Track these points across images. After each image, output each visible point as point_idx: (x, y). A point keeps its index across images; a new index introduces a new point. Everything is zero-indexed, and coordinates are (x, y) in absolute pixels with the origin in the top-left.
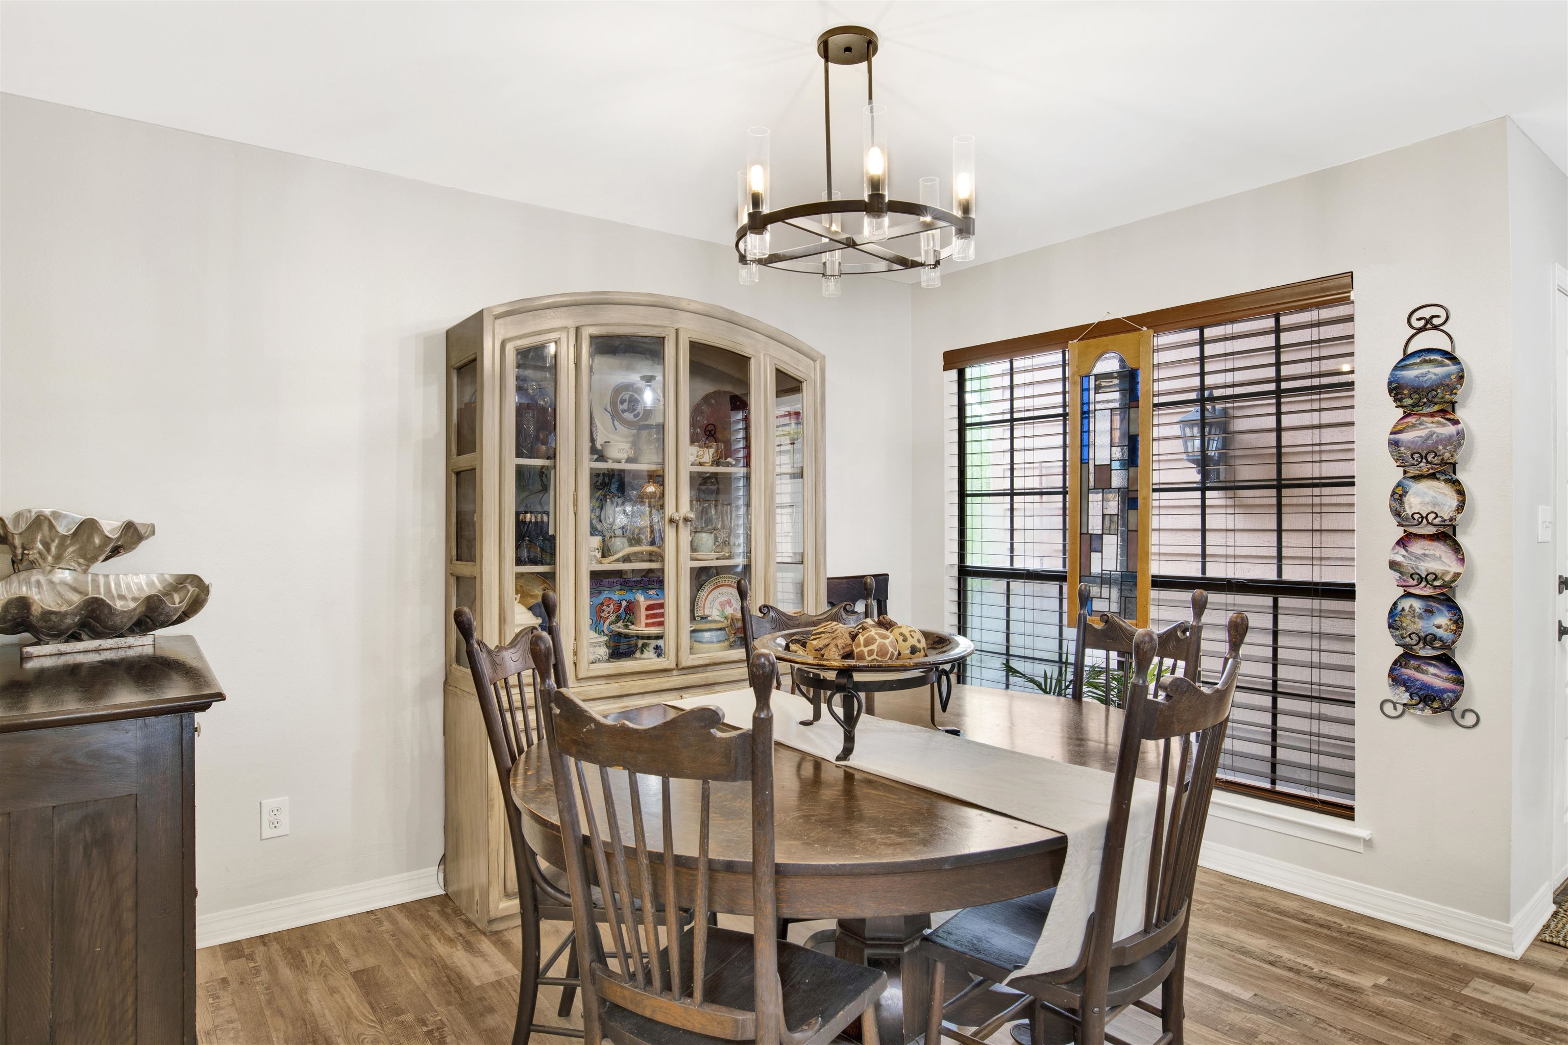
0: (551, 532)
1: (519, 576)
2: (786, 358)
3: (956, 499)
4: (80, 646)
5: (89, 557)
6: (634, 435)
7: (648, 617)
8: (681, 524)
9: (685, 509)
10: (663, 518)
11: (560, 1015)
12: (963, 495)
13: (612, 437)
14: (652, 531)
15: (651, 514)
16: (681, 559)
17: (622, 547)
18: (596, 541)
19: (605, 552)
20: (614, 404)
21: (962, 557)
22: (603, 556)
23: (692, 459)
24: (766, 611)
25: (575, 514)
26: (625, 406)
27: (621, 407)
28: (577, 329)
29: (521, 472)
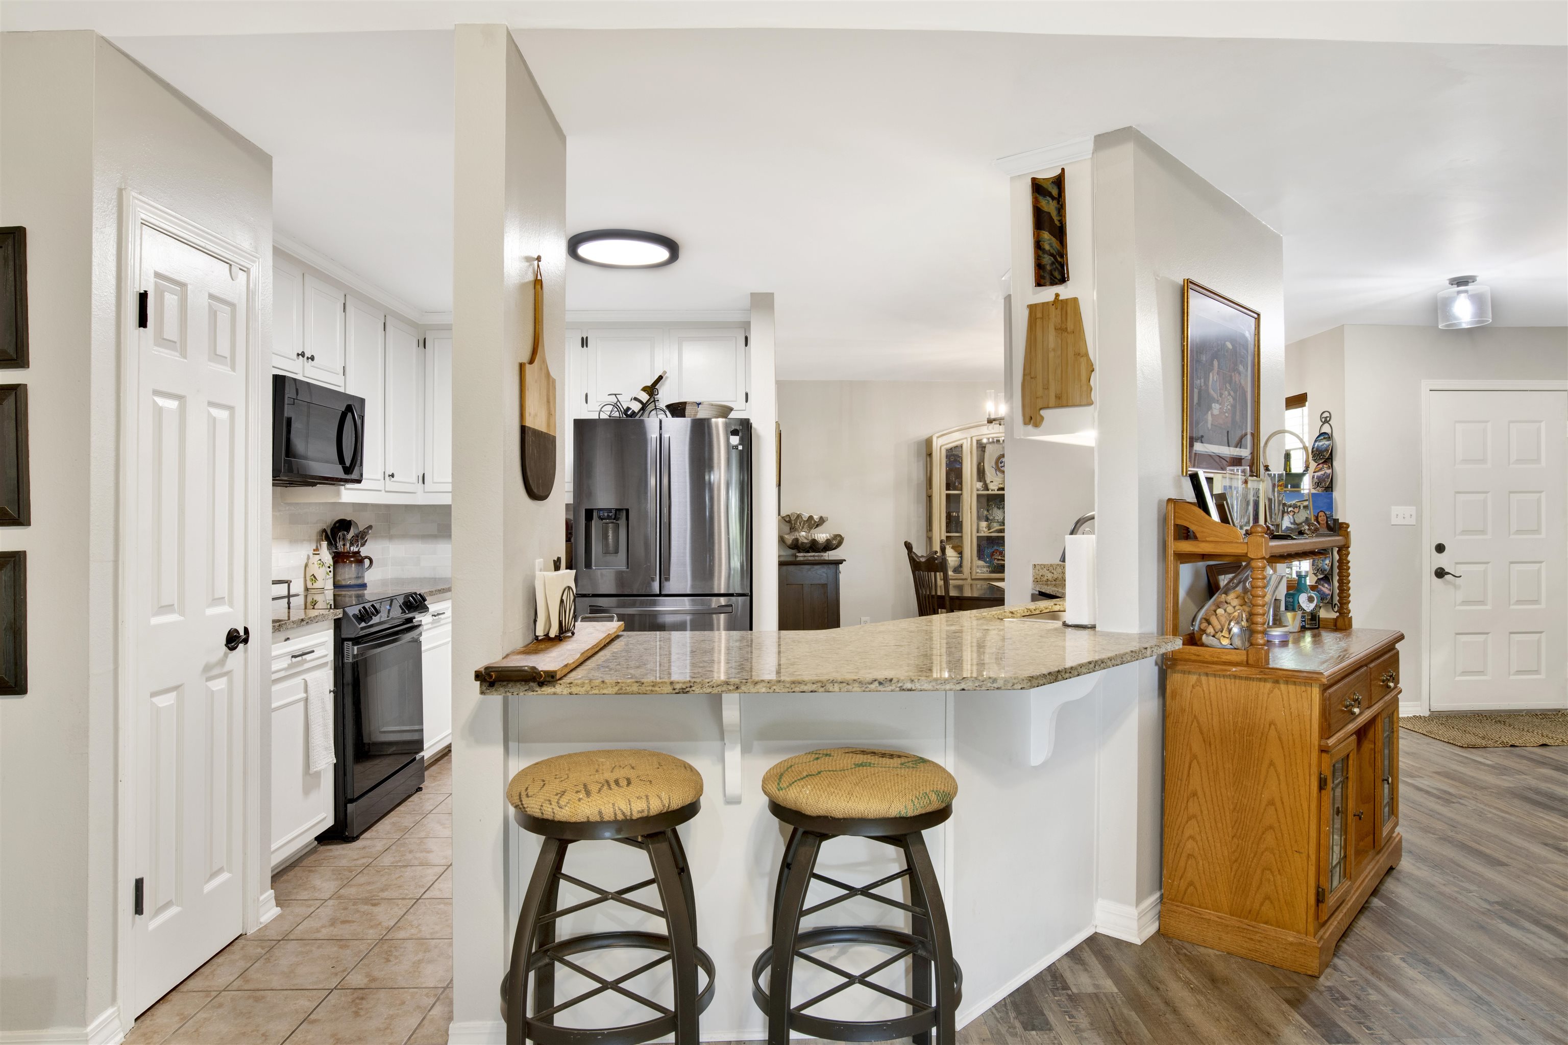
0: (961, 520)
4: (809, 554)
5: (810, 528)
13: (994, 479)
17: (995, 527)
18: (985, 524)
20: (997, 464)
22: (988, 530)
25: (971, 513)
26: (1002, 465)
27: (1000, 465)
28: (972, 439)
29: (948, 496)
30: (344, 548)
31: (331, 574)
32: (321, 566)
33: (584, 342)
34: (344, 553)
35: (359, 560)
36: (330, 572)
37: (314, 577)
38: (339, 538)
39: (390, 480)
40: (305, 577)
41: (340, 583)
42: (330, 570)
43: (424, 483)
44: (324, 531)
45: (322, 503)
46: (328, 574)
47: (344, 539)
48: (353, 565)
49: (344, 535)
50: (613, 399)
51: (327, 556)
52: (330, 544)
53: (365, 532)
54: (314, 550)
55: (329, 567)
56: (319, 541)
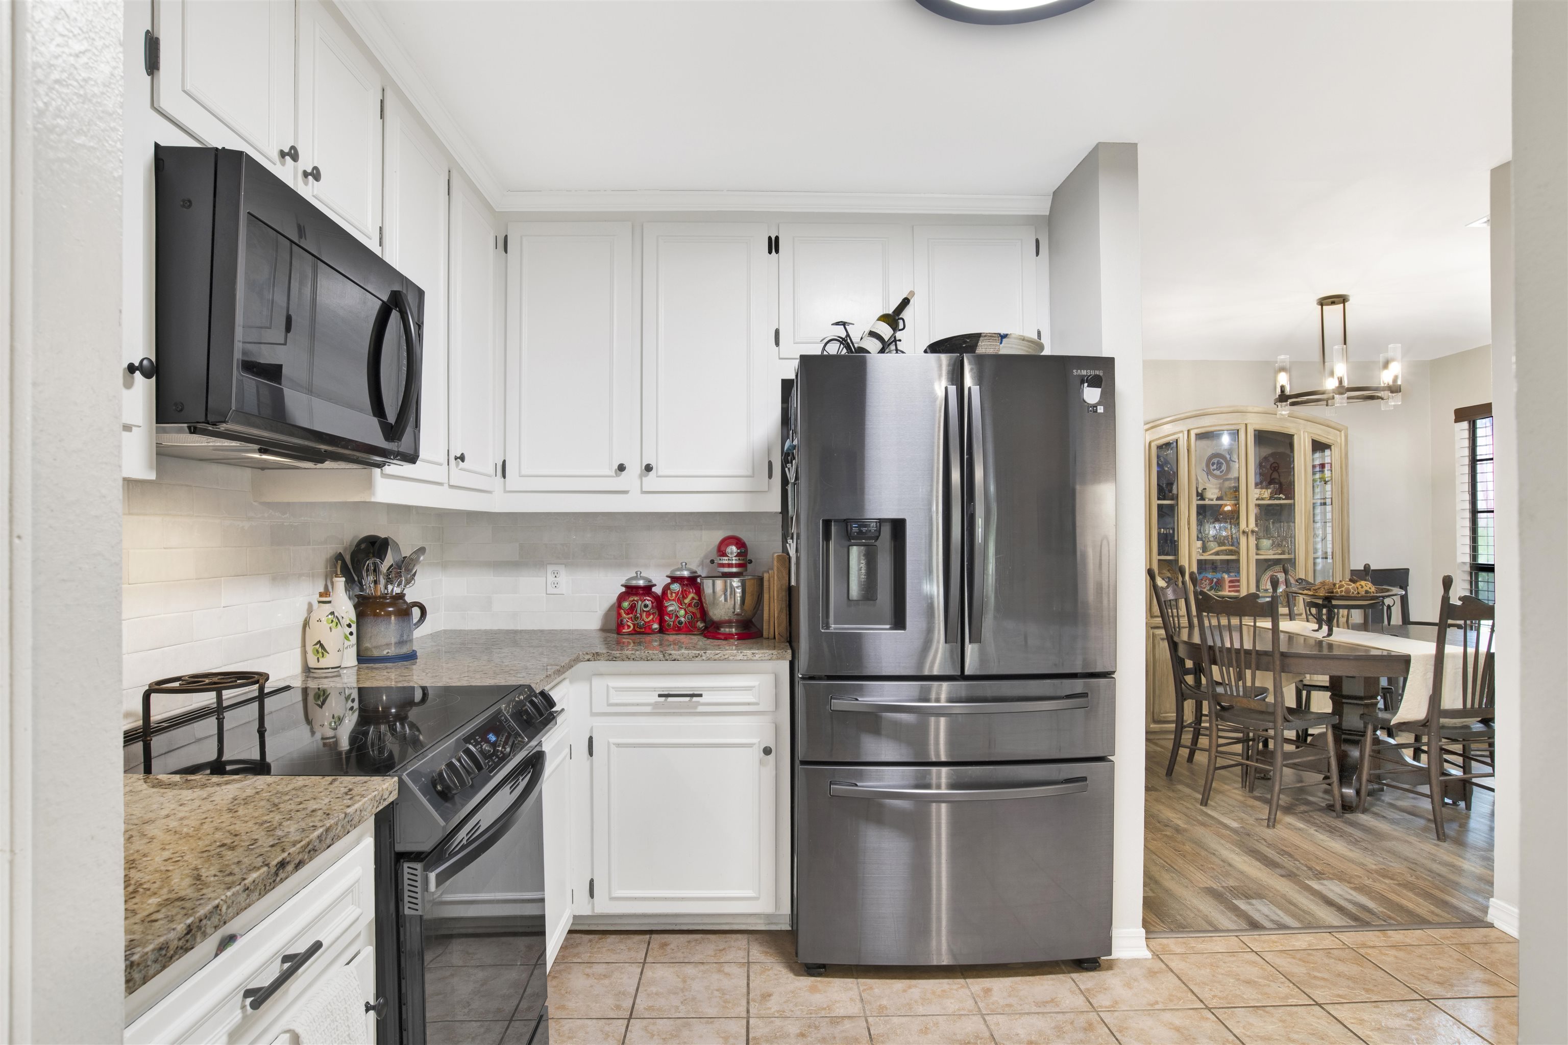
0: (1176, 539)
1: (1159, 560)
2: (1319, 432)
3: (1467, 515)
6: (1220, 484)
7: (1230, 587)
8: (1250, 534)
9: (1252, 525)
10: (1239, 531)
11: (1188, 761)
12: (1474, 512)
13: (1208, 486)
14: (1232, 538)
15: (1231, 529)
16: (1250, 554)
17: (1214, 547)
18: (1199, 543)
19: (1204, 549)
20: (1207, 465)
21: (1474, 557)
22: (1203, 552)
23: (1257, 496)
24: (1300, 581)
25: (1189, 529)
26: (1215, 467)
27: (1212, 468)
28: (1188, 431)
29: (1160, 507)
30: (375, 588)
31: (353, 639)
32: (334, 624)
33: (774, 245)
34: (376, 597)
35: (404, 612)
36: (351, 634)
37: (322, 646)
38: (368, 570)
39: (457, 465)
40: (304, 645)
41: (369, 654)
42: (350, 630)
43: (504, 476)
44: (339, 557)
45: (336, 503)
46: (346, 638)
47: (375, 570)
48: (393, 618)
49: (375, 564)
50: (840, 332)
51: (344, 606)
52: (350, 582)
53: (412, 560)
54: (321, 595)
55: (349, 626)
56: (329, 576)
